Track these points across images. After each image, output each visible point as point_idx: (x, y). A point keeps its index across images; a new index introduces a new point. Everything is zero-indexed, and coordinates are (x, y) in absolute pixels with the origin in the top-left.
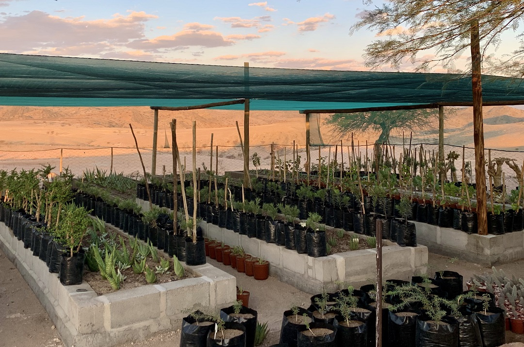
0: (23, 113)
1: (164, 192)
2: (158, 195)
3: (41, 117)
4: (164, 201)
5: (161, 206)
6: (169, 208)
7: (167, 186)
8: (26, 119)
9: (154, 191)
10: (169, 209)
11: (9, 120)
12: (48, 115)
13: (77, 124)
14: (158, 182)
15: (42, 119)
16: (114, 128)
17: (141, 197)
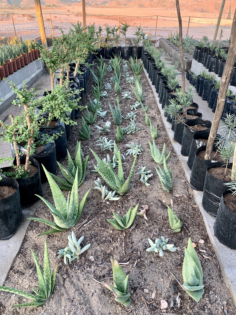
0: (162, 4)
1: (216, 57)
2: (209, 59)
3: (170, 6)
4: (214, 66)
5: (210, 71)
6: (217, 74)
7: (220, 52)
8: (163, 7)
9: (207, 55)
10: (217, 76)
11: (156, 7)
12: (173, 5)
13: (186, 10)
14: (212, 46)
15: (170, 7)
16: (203, 13)
17: (196, 59)
